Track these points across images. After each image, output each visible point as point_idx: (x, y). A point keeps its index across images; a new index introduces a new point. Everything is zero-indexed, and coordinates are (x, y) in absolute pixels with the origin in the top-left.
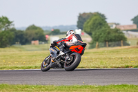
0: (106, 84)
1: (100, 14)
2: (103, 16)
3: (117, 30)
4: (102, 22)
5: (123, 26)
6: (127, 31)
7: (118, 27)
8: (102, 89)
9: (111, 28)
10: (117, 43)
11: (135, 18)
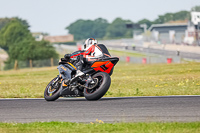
0: (28, 121)
1: (20, 20)
2: (24, 22)
3: (45, 44)
4: (23, 31)
5: (54, 38)
6: (60, 44)
7: (46, 39)
8: (22, 128)
9: (37, 40)
10: (45, 61)
11: (72, 25)
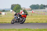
2: (20, 5)
4: (19, 7)
5: (27, 9)
7: (25, 9)
11: (31, 6)
